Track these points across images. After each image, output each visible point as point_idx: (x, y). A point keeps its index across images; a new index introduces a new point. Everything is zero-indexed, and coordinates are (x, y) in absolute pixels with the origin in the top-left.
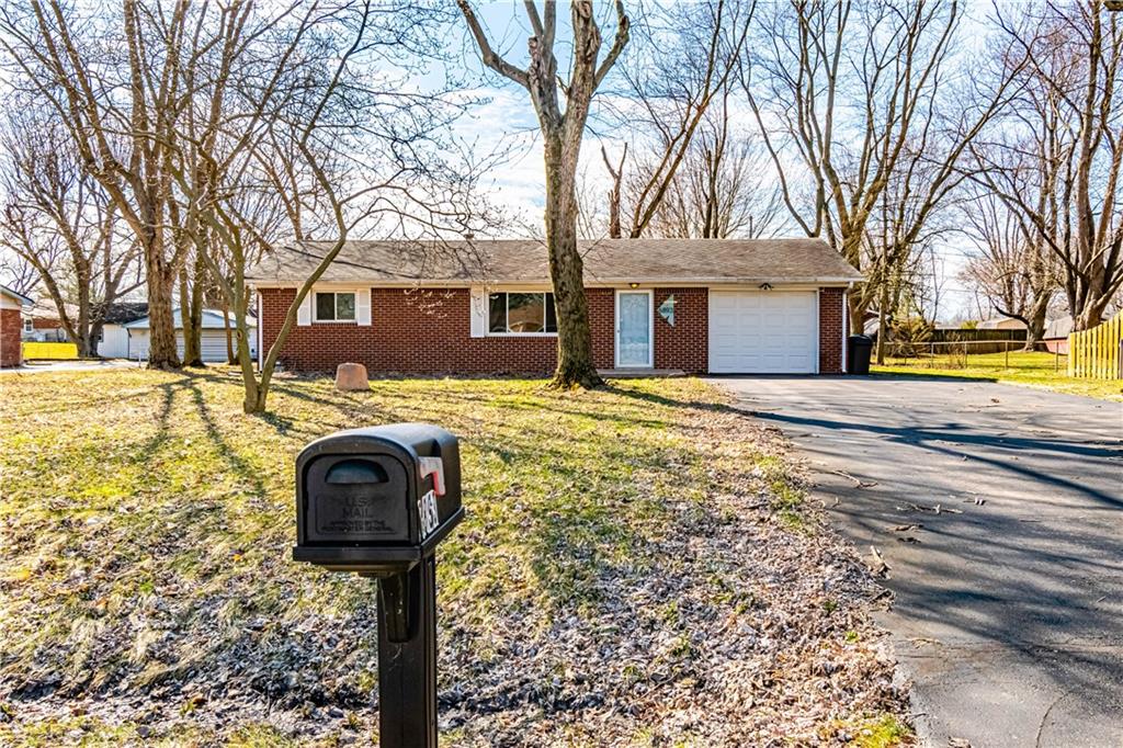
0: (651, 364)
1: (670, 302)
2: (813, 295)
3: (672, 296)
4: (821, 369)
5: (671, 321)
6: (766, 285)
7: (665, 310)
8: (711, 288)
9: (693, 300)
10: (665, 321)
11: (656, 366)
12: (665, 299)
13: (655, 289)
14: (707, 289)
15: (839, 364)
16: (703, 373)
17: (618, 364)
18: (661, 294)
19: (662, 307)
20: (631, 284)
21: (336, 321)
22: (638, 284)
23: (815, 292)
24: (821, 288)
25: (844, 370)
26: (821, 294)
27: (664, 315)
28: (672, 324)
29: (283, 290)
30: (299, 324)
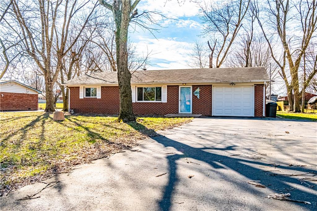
0: (191, 112)
1: (198, 90)
2: (252, 87)
3: (199, 88)
4: (255, 115)
5: (198, 97)
6: (232, 84)
7: (196, 93)
8: (213, 85)
9: (207, 89)
10: (196, 97)
11: (193, 113)
12: (196, 89)
13: (193, 86)
14: (211, 85)
15: (262, 113)
16: (210, 116)
17: (180, 112)
18: (195, 87)
19: (195, 92)
20: (183, 84)
21: (91, 97)
22: (185, 84)
23: (253, 86)
24: (255, 84)
25: (264, 116)
26: (255, 86)
27: (196, 95)
28: (199, 98)
29: (76, 87)
30: (80, 98)
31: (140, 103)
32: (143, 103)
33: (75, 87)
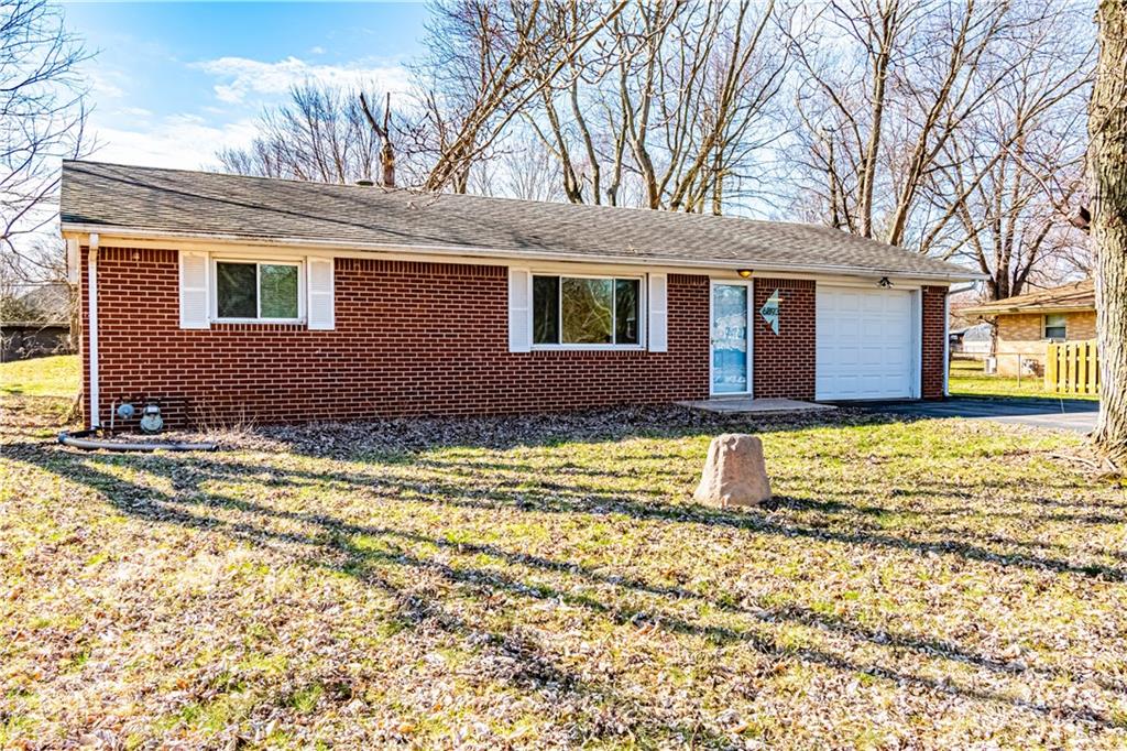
0: (749, 391)
1: (774, 301)
2: (909, 295)
3: (776, 292)
4: (923, 393)
5: (776, 328)
6: (884, 280)
7: (769, 312)
8: (820, 281)
9: (800, 295)
10: (768, 327)
11: (754, 395)
12: (769, 295)
13: (755, 280)
14: (814, 282)
15: (941, 386)
17: (711, 393)
18: (763, 287)
19: (764, 306)
20: (740, 271)
21: (260, 320)
22: (751, 272)
23: (912, 291)
24: (924, 287)
25: (947, 394)
26: (924, 294)
27: (768, 319)
28: (777, 332)
29: (144, 253)
30: (184, 325)
31: (551, 355)
32: (565, 355)
33: (140, 251)
